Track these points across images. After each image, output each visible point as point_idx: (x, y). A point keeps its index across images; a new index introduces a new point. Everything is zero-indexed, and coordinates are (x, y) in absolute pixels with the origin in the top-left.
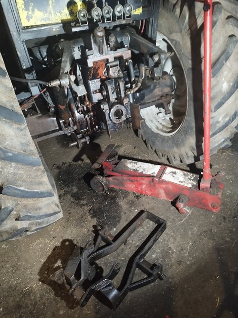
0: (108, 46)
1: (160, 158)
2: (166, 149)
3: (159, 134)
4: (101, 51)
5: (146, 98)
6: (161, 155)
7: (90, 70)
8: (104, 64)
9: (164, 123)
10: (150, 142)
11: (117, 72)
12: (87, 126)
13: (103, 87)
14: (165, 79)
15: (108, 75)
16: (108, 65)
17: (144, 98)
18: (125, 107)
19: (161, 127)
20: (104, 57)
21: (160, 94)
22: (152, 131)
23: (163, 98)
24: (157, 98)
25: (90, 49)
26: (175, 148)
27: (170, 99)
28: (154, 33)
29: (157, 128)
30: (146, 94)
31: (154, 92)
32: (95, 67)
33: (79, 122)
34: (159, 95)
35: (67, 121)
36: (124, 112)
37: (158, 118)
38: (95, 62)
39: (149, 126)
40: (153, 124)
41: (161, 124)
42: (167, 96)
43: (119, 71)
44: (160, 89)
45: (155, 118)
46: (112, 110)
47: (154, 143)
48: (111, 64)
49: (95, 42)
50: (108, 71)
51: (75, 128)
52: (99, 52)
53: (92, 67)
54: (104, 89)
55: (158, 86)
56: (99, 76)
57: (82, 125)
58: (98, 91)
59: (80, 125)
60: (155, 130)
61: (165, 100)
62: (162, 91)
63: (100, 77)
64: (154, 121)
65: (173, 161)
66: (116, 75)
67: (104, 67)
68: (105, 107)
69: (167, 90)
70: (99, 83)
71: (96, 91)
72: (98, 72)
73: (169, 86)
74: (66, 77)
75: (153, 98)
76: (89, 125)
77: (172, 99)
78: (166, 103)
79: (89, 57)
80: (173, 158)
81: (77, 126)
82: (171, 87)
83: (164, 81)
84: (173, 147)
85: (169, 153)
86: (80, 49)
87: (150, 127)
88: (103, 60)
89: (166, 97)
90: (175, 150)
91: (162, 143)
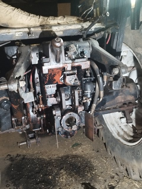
0: (66, 55)
1: (118, 167)
2: (126, 159)
3: (119, 140)
4: (58, 60)
5: (107, 103)
6: (120, 164)
7: (46, 76)
8: (61, 72)
9: (126, 130)
10: (109, 147)
11: (74, 80)
12: (40, 126)
13: (58, 93)
14: (129, 87)
15: (64, 82)
16: (65, 73)
17: (105, 103)
18: (79, 115)
19: (122, 133)
20: (60, 65)
21: (123, 101)
22: (112, 135)
23: (126, 106)
24: (119, 105)
25: (47, 57)
26: (134, 160)
27: (133, 108)
28: (119, 45)
29: (118, 134)
30: (107, 100)
31: (116, 99)
32: (51, 74)
33: (32, 122)
34: (121, 102)
35: (19, 120)
36: (77, 120)
37: (120, 122)
38: (51, 69)
39: (110, 129)
40: (114, 128)
41: (123, 129)
42: (130, 105)
43: (76, 79)
44: (123, 96)
45: (117, 122)
46: (64, 117)
47: (113, 149)
48: (68, 73)
49: (53, 51)
50: (64, 78)
51: (28, 127)
52: (56, 60)
53: (47, 74)
54: (58, 94)
55: (121, 94)
56: (55, 82)
57: (35, 124)
58: (53, 96)
59: (33, 125)
60: (115, 135)
61: (127, 108)
62: (125, 98)
63: (57, 83)
64: (116, 125)
65: (132, 174)
66: (72, 83)
67: (60, 74)
68: (57, 113)
69: (130, 98)
70: (55, 89)
71: (51, 95)
72: (54, 78)
73: (132, 95)
74: (15, 83)
75: (114, 105)
76: (42, 126)
77: (135, 108)
78: (128, 111)
79: (45, 64)
80: (132, 171)
81: (30, 125)
82: (135, 95)
83: (127, 89)
84: (132, 159)
85: (128, 165)
86: (38, 55)
87: (111, 131)
88: (60, 68)
89: (128, 106)
90: (135, 162)
91: (121, 151)
